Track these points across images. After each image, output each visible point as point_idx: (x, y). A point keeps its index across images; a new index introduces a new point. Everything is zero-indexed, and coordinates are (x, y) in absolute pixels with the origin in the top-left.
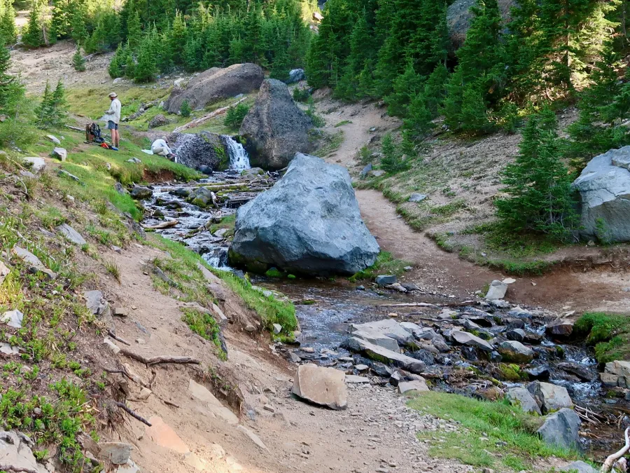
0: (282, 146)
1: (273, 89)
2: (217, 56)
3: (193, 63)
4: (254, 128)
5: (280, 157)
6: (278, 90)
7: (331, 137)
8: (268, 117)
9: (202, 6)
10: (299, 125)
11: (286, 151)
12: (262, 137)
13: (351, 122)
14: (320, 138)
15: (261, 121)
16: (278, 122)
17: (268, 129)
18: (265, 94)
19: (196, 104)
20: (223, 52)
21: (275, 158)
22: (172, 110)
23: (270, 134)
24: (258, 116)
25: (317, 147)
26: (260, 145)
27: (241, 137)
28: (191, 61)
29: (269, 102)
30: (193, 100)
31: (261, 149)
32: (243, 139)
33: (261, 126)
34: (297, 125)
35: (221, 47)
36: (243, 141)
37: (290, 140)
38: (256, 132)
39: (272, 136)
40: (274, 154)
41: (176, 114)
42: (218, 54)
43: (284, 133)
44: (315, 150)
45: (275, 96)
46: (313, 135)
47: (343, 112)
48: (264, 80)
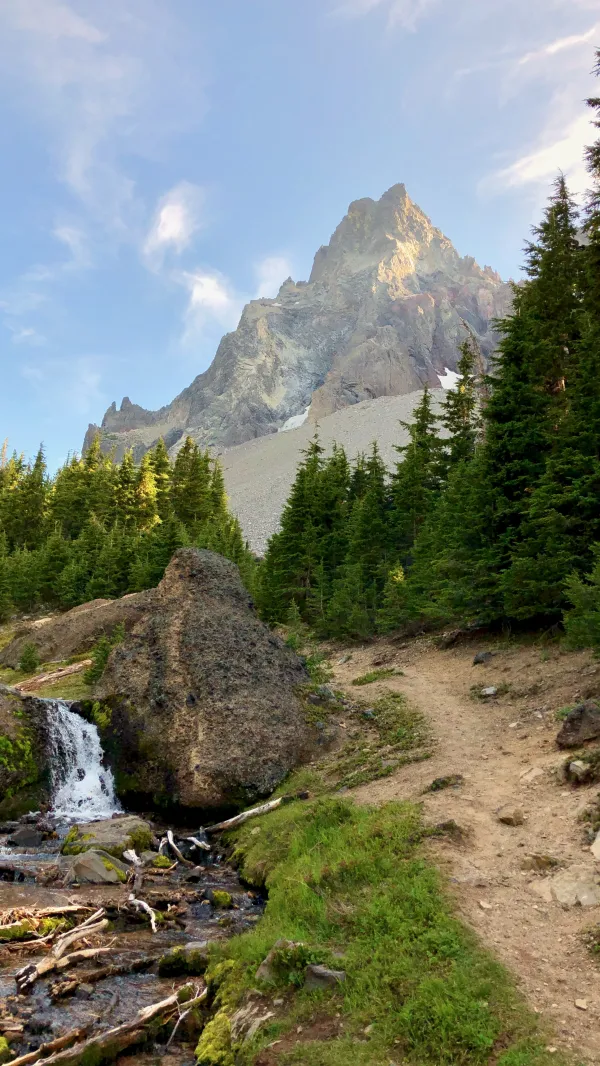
0: (223, 734)
1: (201, 571)
2: (108, 586)
3: (69, 596)
4: (139, 678)
5: (216, 775)
6: (216, 575)
7: (369, 710)
8: (182, 645)
9: (94, 517)
10: (274, 672)
11: (237, 752)
12: (160, 704)
13: (401, 674)
14: (335, 711)
15: (159, 657)
16: (211, 657)
17: (179, 679)
18: (179, 585)
19: (53, 651)
20: (119, 580)
21: (198, 778)
22: (9, 663)
23: (184, 694)
24: (154, 641)
25: (333, 739)
26: (152, 730)
27: (97, 705)
28: (68, 592)
29: (187, 604)
30: (48, 645)
31: (154, 745)
32: (102, 709)
33: (161, 672)
34: (268, 671)
35: (116, 573)
36: (102, 718)
37: (251, 713)
38: (141, 690)
39: (192, 700)
40: (196, 761)
41: (13, 668)
42: (110, 581)
43: (229, 691)
44: (327, 749)
45: (207, 591)
46: (316, 702)
47: (349, 658)
48: (178, 551)
